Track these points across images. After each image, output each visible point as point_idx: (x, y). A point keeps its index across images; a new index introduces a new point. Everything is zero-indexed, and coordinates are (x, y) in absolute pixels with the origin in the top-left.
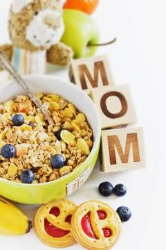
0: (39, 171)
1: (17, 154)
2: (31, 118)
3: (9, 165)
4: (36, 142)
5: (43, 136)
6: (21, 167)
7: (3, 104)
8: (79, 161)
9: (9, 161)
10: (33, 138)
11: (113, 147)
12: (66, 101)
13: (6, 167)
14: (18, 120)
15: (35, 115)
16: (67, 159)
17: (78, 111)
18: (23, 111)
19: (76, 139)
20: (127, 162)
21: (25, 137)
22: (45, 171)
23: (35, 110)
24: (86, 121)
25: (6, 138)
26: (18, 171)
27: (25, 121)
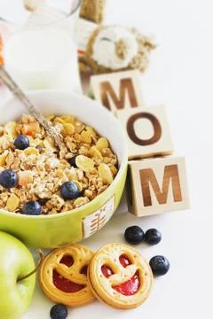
0: (47, 204)
1: (20, 183)
2: (39, 142)
3: (9, 196)
4: (44, 169)
5: (54, 162)
6: (24, 198)
7: (3, 126)
8: (99, 190)
9: (9, 191)
10: (40, 163)
11: (147, 184)
12: (83, 124)
13: (5, 199)
14: (21, 142)
15: (43, 139)
16: (84, 189)
17: (98, 136)
18: (29, 133)
19: (96, 166)
20: (165, 202)
21: (30, 163)
22: (54, 203)
23: (43, 133)
24: (109, 147)
25: (6, 164)
26: (20, 203)
27: (31, 144)
